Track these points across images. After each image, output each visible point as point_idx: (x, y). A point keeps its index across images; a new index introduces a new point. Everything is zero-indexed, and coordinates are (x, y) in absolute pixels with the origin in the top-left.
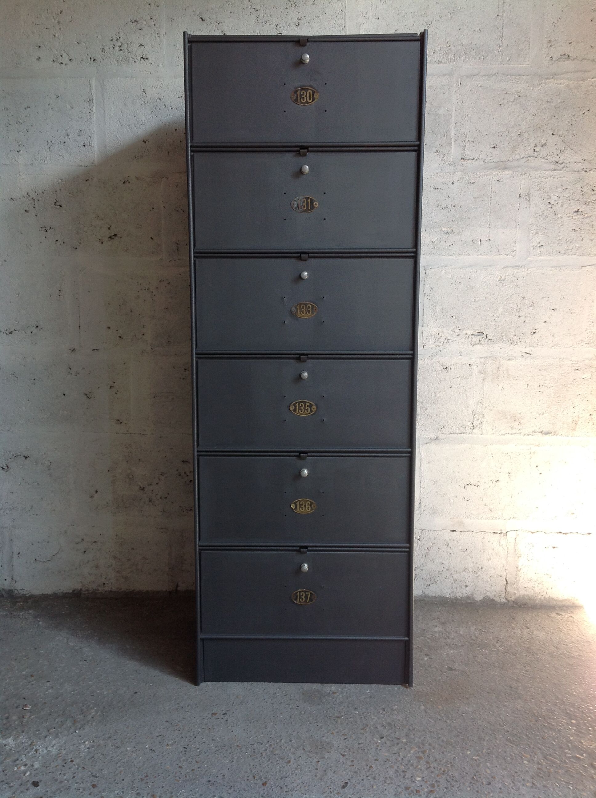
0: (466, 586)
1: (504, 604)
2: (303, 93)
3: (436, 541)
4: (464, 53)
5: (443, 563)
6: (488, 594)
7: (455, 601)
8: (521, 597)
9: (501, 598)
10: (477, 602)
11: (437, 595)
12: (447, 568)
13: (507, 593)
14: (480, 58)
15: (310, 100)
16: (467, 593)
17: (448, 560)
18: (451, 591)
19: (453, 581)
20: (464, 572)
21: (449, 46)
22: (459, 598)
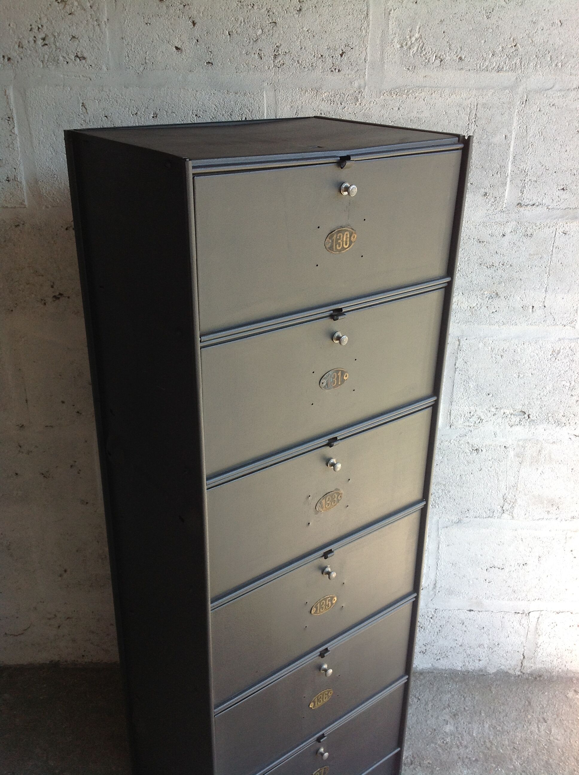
0: (480, 660)
1: (519, 676)
2: (340, 236)
3: (450, 620)
4: (535, 56)
5: (456, 640)
6: (502, 667)
7: (466, 673)
8: (538, 669)
9: (516, 671)
10: (490, 674)
11: (447, 668)
12: (460, 644)
13: (523, 667)
14: (556, 65)
15: (346, 245)
16: (480, 666)
17: (462, 637)
18: (462, 665)
19: (465, 656)
20: (479, 648)
21: (515, 46)
22: (471, 670)
